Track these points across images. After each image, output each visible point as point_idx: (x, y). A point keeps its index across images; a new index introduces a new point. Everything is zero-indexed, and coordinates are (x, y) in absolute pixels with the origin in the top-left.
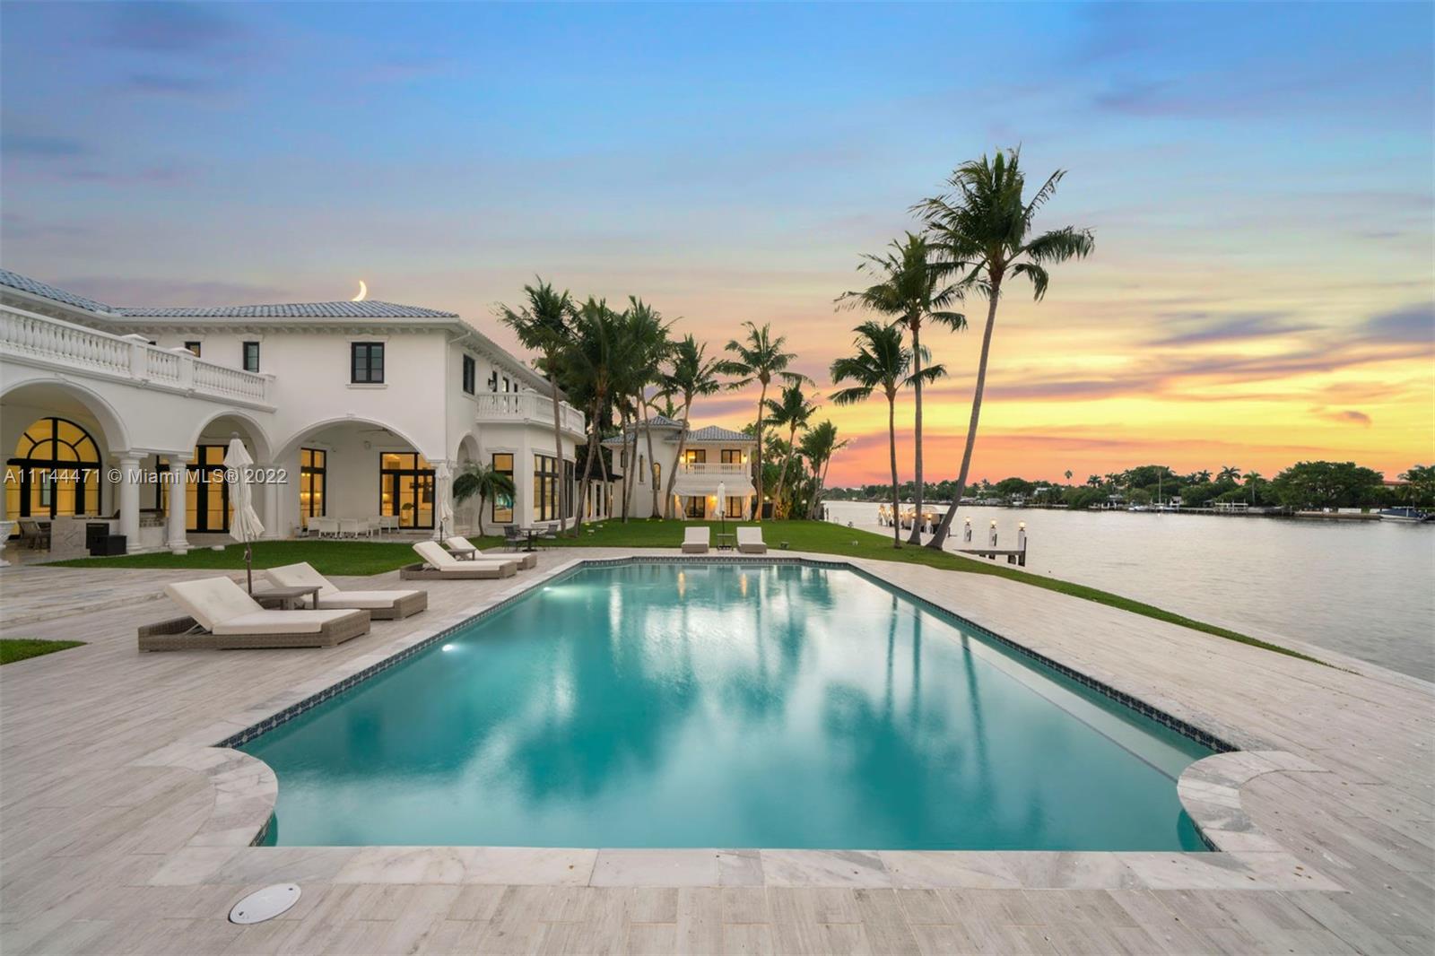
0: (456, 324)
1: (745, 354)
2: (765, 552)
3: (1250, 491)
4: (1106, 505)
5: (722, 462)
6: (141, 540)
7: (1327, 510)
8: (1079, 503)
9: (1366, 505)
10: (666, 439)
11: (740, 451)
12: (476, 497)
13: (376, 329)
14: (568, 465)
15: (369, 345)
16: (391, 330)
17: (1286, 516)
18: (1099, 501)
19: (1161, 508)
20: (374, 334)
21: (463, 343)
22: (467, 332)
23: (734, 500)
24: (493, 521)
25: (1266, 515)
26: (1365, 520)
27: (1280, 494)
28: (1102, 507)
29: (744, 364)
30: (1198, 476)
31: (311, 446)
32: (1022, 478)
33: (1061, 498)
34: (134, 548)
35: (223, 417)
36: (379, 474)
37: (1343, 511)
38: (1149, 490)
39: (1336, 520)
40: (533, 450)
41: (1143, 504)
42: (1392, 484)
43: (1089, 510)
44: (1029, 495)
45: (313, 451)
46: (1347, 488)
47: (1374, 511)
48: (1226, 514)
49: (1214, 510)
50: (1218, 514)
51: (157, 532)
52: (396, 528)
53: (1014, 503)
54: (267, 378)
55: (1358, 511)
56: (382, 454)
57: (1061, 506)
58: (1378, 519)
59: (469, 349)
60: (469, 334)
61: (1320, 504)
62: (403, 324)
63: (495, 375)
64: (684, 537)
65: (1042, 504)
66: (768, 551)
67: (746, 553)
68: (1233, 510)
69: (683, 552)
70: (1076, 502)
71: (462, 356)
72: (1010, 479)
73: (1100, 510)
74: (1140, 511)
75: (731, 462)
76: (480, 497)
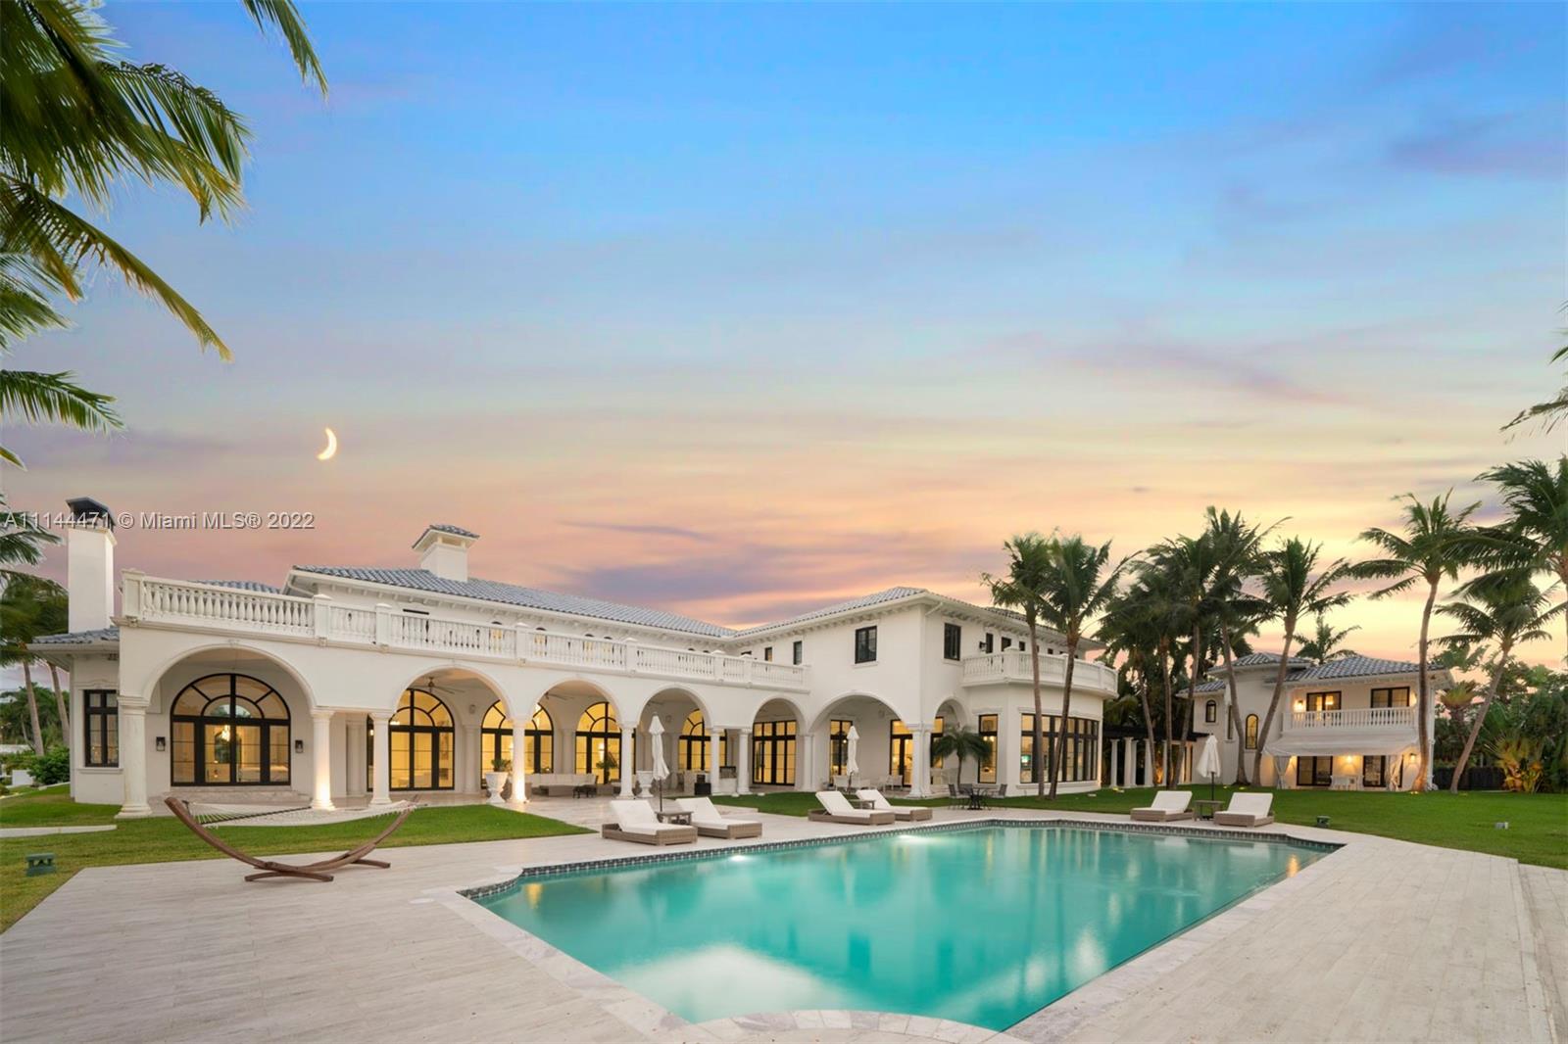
0: (925, 598)
1: (1398, 545)
5: (1371, 707)
6: (721, 786)
10: (1267, 682)
11: (1408, 688)
12: (952, 759)
13: (870, 617)
14: (1089, 723)
15: (867, 630)
16: (880, 614)
20: (869, 620)
21: (943, 613)
22: (939, 603)
24: (979, 782)
29: (1394, 558)
31: (839, 718)
34: (716, 791)
35: (772, 700)
36: (889, 739)
40: (1019, 709)
45: (841, 722)
51: (731, 781)
52: (899, 787)
54: (805, 668)
56: (892, 721)
59: (952, 616)
60: (941, 604)
62: (887, 607)
63: (990, 637)
64: (1152, 802)
66: (1266, 824)
67: (1221, 825)
69: (1132, 819)
71: (943, 625)
75: (1390, 705)
76: (957, 758)
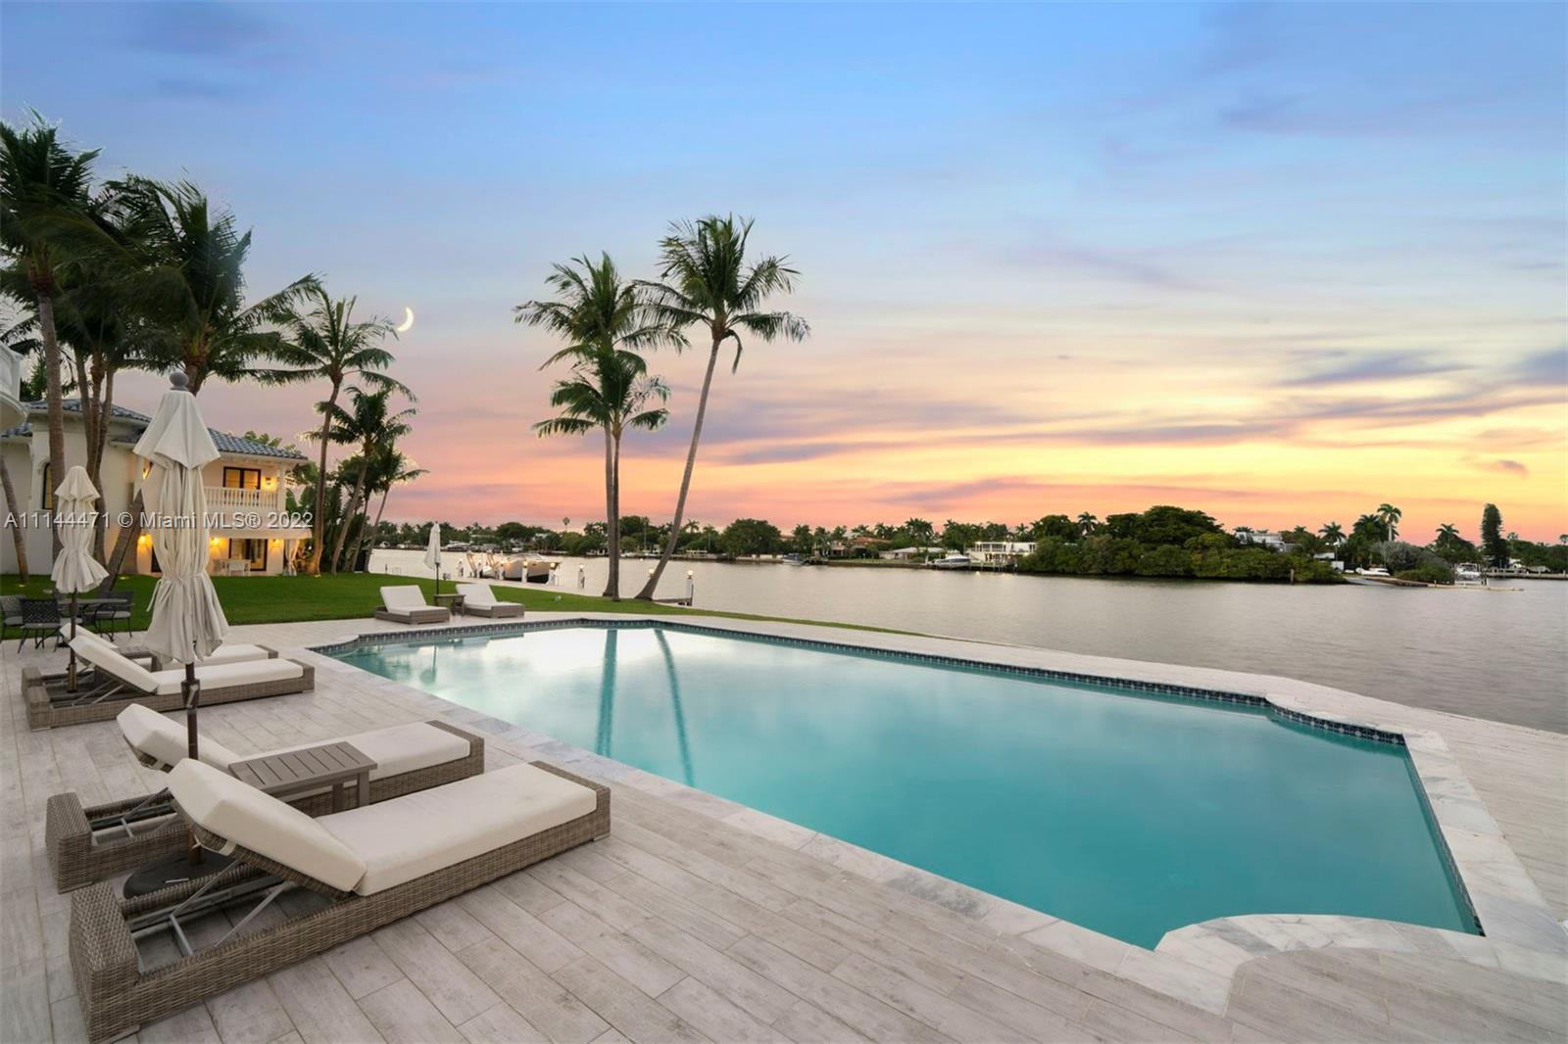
2: (523, 615)
3: (706, 540)
4: (601, 552)
5: (224, 486)
7: (754, 556)
8: (577, 550)
9: (774, 552)
17: (730, 561)
18: (595, 548)
19: (647, 554)
23: (233, 543)
25: (719, 560)
26: (775, 562)
27: (727, 543)
28: (598, 553)
29: (301, 347)
30: (667, 526)
32: (521, 523)
33: (561, 545)
37: (763, 557)
38: (634, 537)
39: (758, 563)
41: (632, 551)
42: (785, 537)
43: (586, 556)
44: (528, 540)
46: (763, 539)
47: (779, 557)
48: (694, 560)
49: (685, 556)
50: (687, 559)
53: (514, 549)
55: (770, 557)
57: (560, 552)
58: (781, 562)
61: (749, 553)
65: (542, 551)
66: (526, 613)
68: (698, 556)
70: (575, 548)
72: (509, 524)
73: (596, 556)
74: (630, 558)
75: (242, 486)
